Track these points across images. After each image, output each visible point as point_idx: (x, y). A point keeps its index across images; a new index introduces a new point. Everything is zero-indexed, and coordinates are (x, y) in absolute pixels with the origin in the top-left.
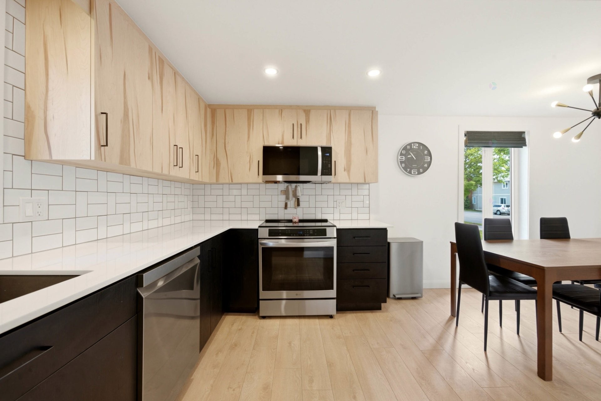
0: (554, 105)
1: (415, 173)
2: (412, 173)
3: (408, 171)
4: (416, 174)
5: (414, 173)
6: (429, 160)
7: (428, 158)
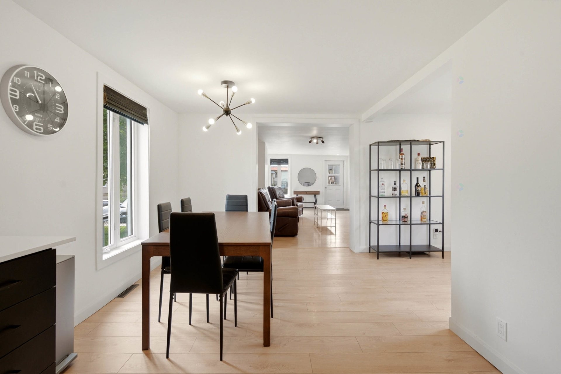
0: (200, 92)
1: (40, 130)
2: (34, 129)
3: (26, 123)
4: (42, 131)
5: (37, 129)
6: (63, 112)
7: (61, 108)
